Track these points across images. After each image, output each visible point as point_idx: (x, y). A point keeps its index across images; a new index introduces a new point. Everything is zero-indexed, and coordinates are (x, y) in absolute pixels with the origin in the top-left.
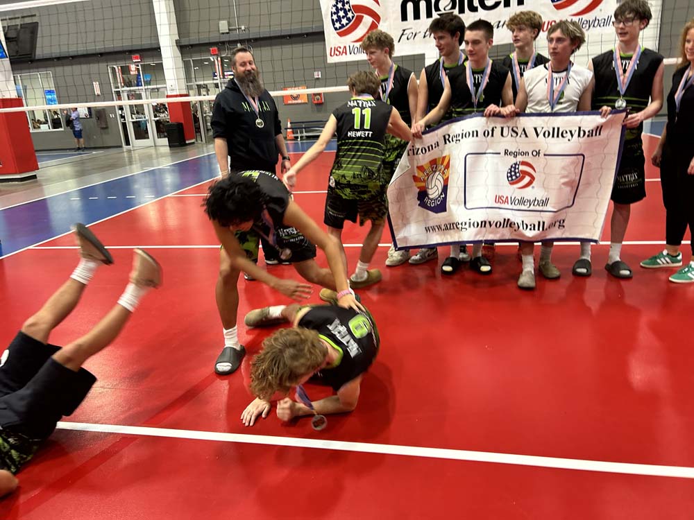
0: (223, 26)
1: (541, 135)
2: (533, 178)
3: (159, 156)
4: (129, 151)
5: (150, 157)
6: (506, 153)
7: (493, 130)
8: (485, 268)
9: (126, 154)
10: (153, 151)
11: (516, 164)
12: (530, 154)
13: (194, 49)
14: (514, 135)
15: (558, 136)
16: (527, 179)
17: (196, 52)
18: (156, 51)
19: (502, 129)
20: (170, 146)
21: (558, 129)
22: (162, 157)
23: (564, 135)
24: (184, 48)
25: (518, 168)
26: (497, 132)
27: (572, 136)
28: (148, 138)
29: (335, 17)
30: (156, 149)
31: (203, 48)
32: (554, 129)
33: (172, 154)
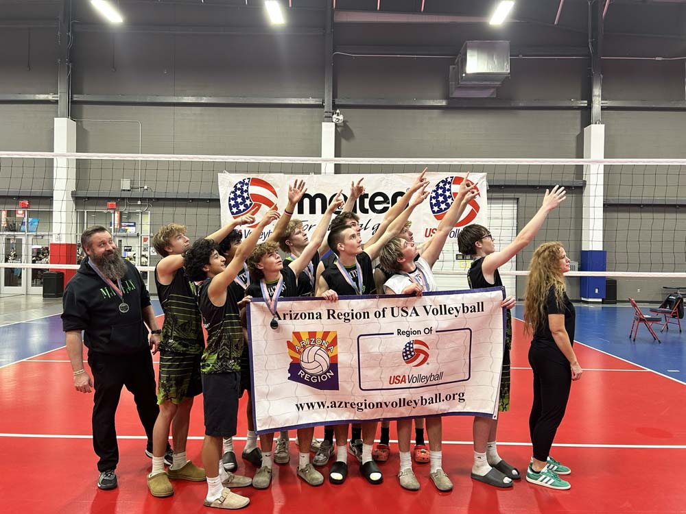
0: (126, 185)
1: (431, 313)
2: (427, 355)
3: (28, 307)
5: (17, 307)
6: (399, 333)
7: (384, 311)
8: (375, 476)
10: (23, 300)
11: (409, 343)
12: (422, 332)
13: (91, 201)
14: (405, 314)
15: (446, 313)
16: (422, 357)
17: (92, 205)
18: (48, 199)
19: (392, 308)
20: (44, 296)
21: (445, 306)
22: (32, 308)
23: (451, 312)
24: (80, 200)
25: (412, 348)
26: (388, 312)
27: (458, 312)
28: (20, 285)
29: (232, 203)
30: (27, 298)
31: (101, 201)
32: (441, 306)
33: (46, 306)
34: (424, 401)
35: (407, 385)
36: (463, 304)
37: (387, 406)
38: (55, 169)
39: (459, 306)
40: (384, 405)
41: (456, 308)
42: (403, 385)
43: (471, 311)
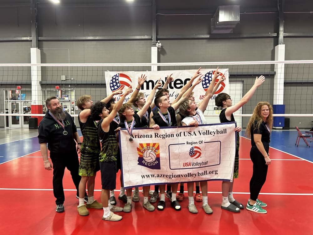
0: (63, 78)
1: (202, 134)
2: (200, 153)
3: (23, 133)
4: (8, 130)
5: (18, 134)
6: (187, 143)
7: (180, 133)
8: (178, 207)
9: (5, 131)
10: (20, 130)
12: (198, 143)
13: (48, 86)
14: (190, 135)
15: (209, 134)
16: (198, 154)
17: (49, 87)
18: (29, 85)
19: (184, 132)
20: (29, 129)
21: (209, 131)
22: (24, 134)
23: (211, 134)
24: (43, 85)
25: (194, 150)
26: (182, 134)
27: (215, 133)
28: (19, 124)
29: (112, 85)
30: (22, 130)
31: (53, 86)
32: (207, 131)
33: (30, 133)
34: (199, 174)
35: (191, 167)
36: (217, 130)
37: (182, 176)
38: (32, 71)
39: (215, 131)
40: (181, 176)
41: (214, 132)
42: (189, 167)
43: (221, 133)
